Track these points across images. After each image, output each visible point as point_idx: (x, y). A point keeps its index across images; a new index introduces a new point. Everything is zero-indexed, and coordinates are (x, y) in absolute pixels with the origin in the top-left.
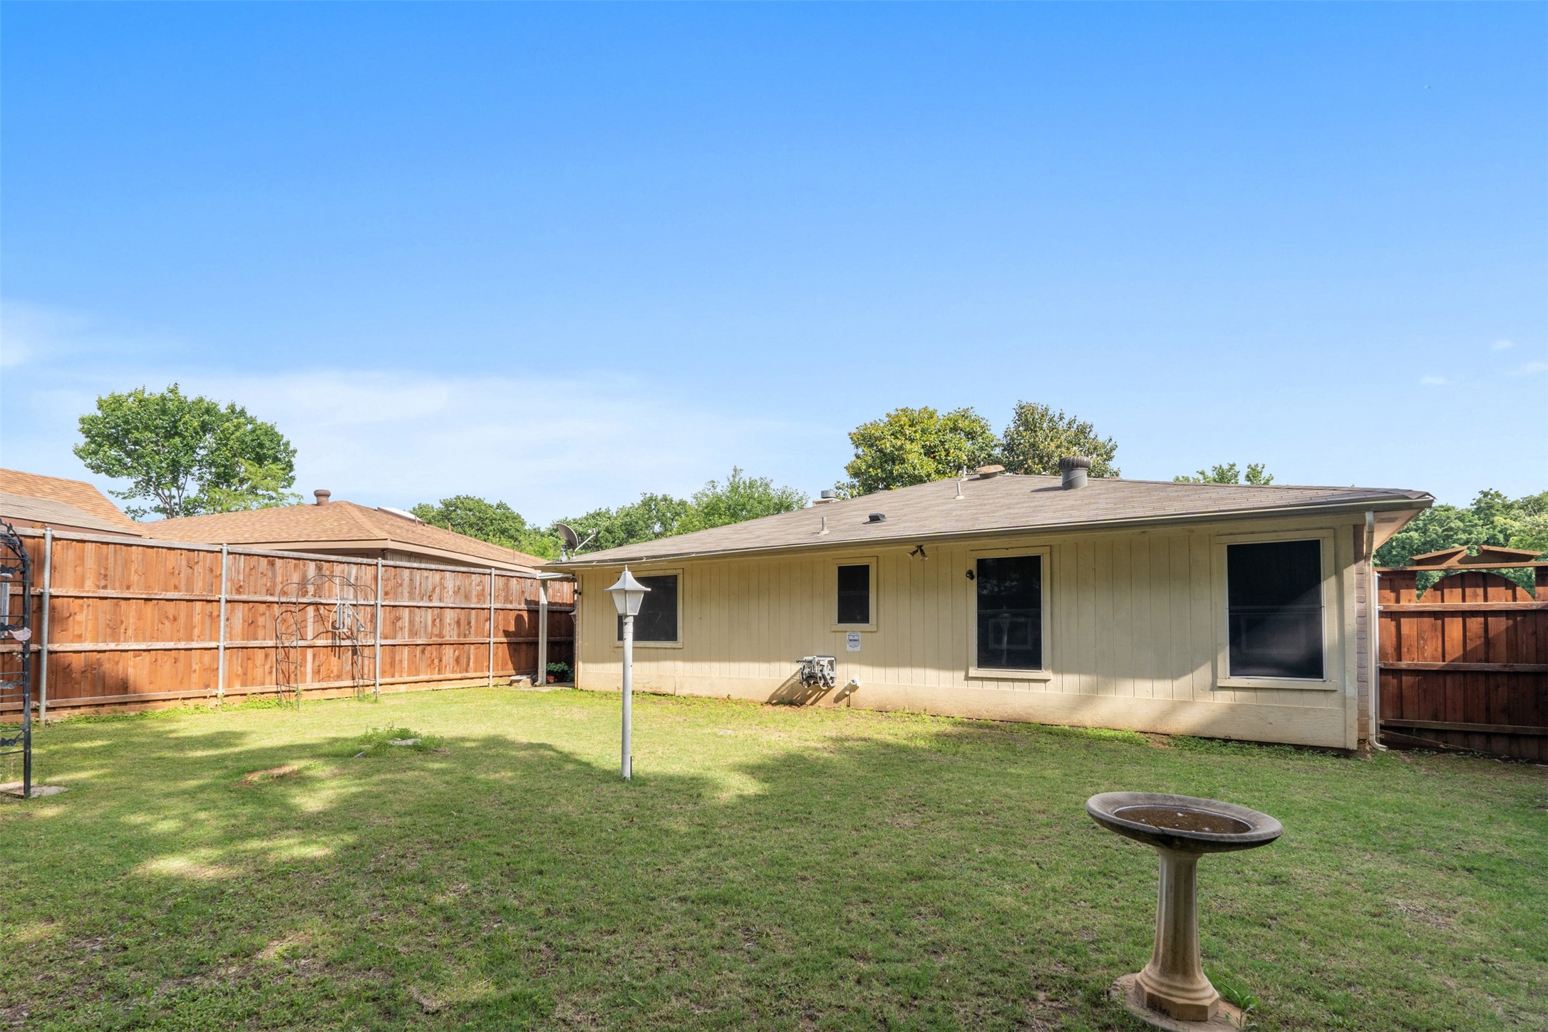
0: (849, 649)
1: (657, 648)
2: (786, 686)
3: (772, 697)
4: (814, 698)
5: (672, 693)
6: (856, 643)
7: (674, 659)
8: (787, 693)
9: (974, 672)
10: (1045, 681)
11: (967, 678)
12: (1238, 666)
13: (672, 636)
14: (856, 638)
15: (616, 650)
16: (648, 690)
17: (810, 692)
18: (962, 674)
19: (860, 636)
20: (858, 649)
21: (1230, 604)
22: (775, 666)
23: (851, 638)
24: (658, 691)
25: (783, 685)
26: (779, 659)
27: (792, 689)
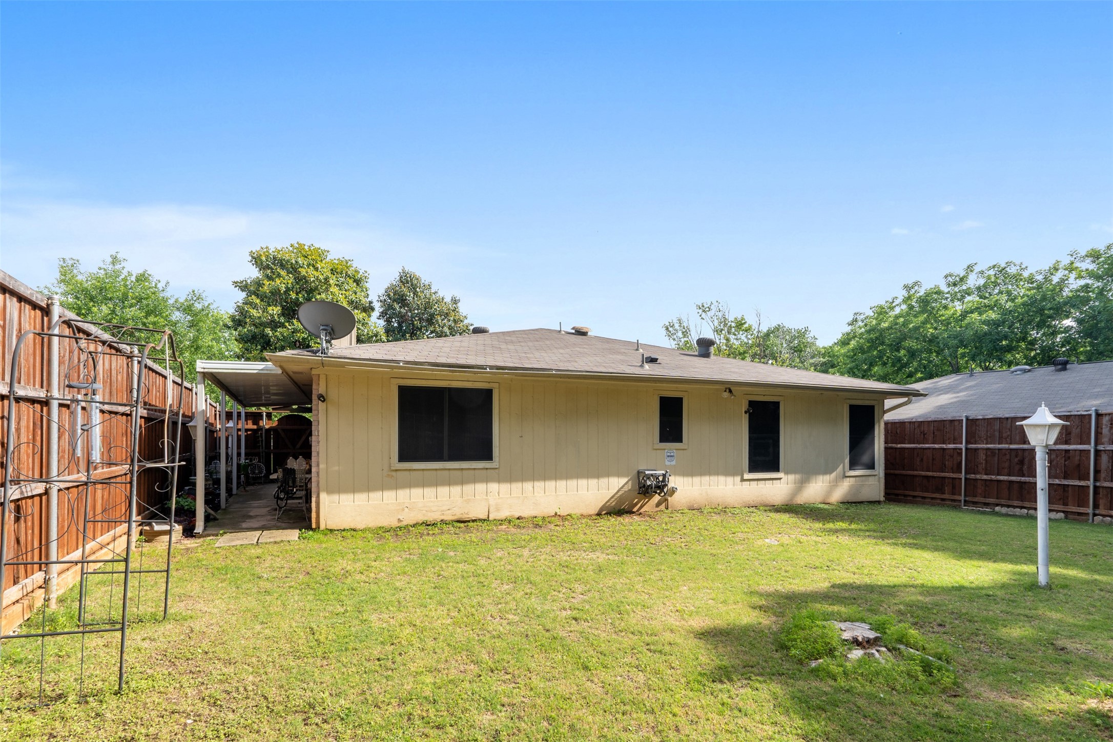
0: (667, 463)
1: (462, 469)
2: (615, 497)
3: (601, 509)
4: (639, 505)
5: (484, 516)
6: (672, 458)
7: (487, 480)
8: (616, 503)
9: (747, 476)
10: (780, 479)
11: (743, 480)
12: (853, 465)
13: (487, 455)
14: (672, 454)
15: (394, 474)
16: (448, 518)
17: (636, 500)
18: (738, 478)
19: (675, 453)
20: (674, 463)
21: (850, 435)
22: (604, 481)
23: (669, 454)
24: (465, 517)
25: (612, 497)
26: (608, 475)
27: (621, 500)
